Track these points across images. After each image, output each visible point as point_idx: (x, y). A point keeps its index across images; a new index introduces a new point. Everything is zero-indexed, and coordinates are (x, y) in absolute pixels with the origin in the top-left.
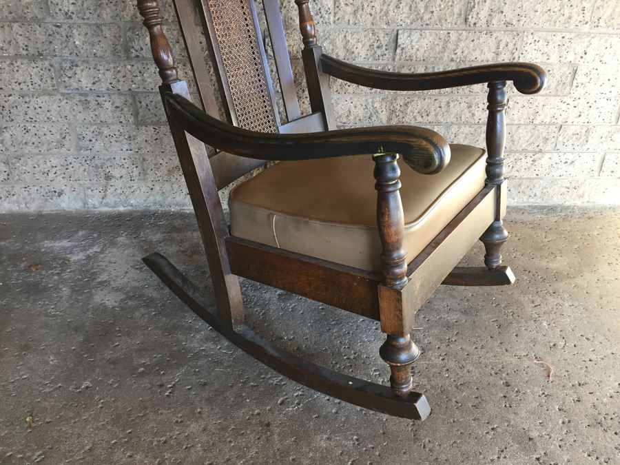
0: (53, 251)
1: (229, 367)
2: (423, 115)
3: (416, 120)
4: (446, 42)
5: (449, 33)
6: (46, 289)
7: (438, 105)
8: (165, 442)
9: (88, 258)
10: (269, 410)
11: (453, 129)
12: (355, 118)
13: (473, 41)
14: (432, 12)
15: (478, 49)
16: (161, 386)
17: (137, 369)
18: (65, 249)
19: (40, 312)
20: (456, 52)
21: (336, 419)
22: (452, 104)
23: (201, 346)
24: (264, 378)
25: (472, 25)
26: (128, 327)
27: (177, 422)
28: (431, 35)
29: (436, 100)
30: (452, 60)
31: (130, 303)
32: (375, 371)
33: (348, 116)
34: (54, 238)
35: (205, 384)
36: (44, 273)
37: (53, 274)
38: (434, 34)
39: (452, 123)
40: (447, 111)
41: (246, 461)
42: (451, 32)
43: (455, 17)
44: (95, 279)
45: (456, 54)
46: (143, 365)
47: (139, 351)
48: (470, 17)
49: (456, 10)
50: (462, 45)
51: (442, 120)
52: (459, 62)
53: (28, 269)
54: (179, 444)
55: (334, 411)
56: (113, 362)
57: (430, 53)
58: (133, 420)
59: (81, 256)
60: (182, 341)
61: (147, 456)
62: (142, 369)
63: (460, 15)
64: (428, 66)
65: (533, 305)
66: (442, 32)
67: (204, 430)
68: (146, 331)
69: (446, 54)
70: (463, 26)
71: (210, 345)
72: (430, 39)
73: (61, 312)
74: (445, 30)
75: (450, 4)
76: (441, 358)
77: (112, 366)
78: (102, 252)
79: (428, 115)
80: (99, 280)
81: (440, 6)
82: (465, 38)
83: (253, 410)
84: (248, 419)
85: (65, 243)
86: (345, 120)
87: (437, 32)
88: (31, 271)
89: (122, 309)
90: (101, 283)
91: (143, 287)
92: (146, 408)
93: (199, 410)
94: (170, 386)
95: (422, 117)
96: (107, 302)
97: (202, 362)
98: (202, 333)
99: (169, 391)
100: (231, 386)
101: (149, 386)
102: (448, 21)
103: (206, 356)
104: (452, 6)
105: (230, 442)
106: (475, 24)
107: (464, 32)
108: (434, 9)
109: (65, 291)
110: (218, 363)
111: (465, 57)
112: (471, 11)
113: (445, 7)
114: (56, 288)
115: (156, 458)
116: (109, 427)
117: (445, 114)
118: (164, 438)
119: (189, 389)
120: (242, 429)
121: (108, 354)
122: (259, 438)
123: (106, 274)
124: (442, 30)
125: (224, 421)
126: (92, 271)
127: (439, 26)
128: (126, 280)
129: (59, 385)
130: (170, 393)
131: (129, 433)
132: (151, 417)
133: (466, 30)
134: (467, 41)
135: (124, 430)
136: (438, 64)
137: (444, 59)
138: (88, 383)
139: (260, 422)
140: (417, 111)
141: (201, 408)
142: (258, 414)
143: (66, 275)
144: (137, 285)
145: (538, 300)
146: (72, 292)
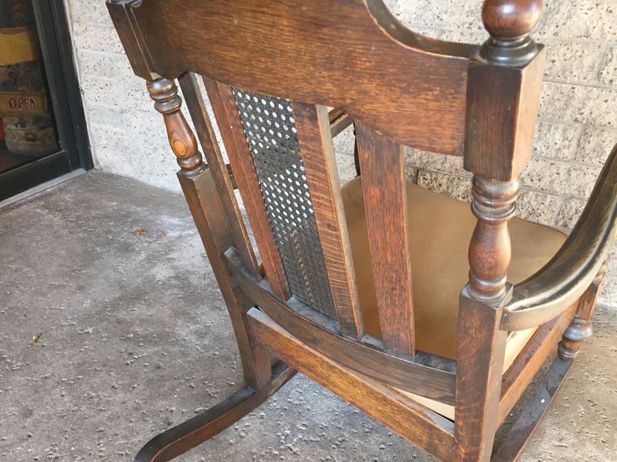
0: (162, 224)
1: (189, 362)
2: (534, 178)
3: (523, 182)
4: (570, 98)
5: (574, 88)
6: (133, 251)
7: (555, 171)
8: (92, 398)
9: (180, 237)
10: (183, 413)
11: (573, 204)
12: (451, 167)
13: (606, 101)
14: (554, 61)
15: (613, 113)
16: (131, 354)
17: (130, 333)
18: (172, 225)
19: (113, 266)
20: (582, 111)
21: (225, 449)
22: (574, 174)
23: (187, 336)
24: (205, 384)
25: (607, 82)
26: (154, 300)
27: (113, 387)
28: (550, 88)
29: (552, 164)
30: (576, 120)
31: (173, 282)
32: (304, 425)
33: (443, 163)
34: (173, 215)
35: (159, 368)
36: (142, 238)
37: (146, 242)
38: (553, 87)
39: (572, 197)
40: (566, 180)
41: (127, 443)
42: (577, 87)
43: (585, 70)
44: (168, 254)
45: (582, 114)
46: (135, 333)
47: (142, 321)
48: (604, 72)
49: (587, 61)
50: (590, 104)
51: (558, 190)
52: (587, 124)
53: (134, 233)
54: (98, 404)
55: (231, 441)
56: (119, 322)
57: (548, 109)
58: (89, 370)
59: (176, 234)
60: (177, 326)
61: (71, 401)
62: (132, 335)
63: (592, 68)
64: (544, 123)
65: (557, 443)
66: (564, 85)
67: (124, 403)
68: (161, 308)
69: (568, 112)
70: (595, 82)
71: (193, 338)
72: (549, 92)
73: (125, 271)
74: (570, 84)
75: (579, 54)
76: (382, 446)
77: (116, 324)
78: (191, 236)
79: (540, 180)
80: (170, 256)
81: (565, 55)
82: (595, 96)
83: (171, 406)
84: (161, 411)
85: (176, 221)
86: (439, 166)
87: (559, 85)
88: (135, 235)
89: (164, 283)
90: (168, 259)
91: (194, 273)
92: (105, 366)
93: (136, 386)
94: (136, 357)
95: (532, 180)
96: (159, 274)
97: (176, 349)
98: (198, 326)
99: (132, 361)
100: (175, 379)
101: (123, 350)
102: (575, 73)
103: (182, 346)
104: (580, 56)
105: (131, 422)
106: (611, 81)
107: (595, 89)
108: (556, 58)
109: (143, 256)
110: (184, 355)
111: (594, 120)
112: (606, 64)
113: (571, 57)
114: (139, 253)
115: (75, 405)
116: (71, 368)
117: (563, 183)
118: (94, 394)
119: (145, 366)
120: (148, 416)
121: (122, 314)
122: (153, 431)
123: (179, 253)
124: (565, 83)
125: (144, 403)
126: (173, 248)
127: (562, 78)
128: (187, 262)
129: (75, 323)
130: (131, 362)
131: (79, 379)
132: (102, 374)
133: (598, 88)
134: (598, 101)
135: (77, 375)
136: (557, 123)
137: (565, 119)
138: (90, 330)
139: (167, 418)
140: (527, 173)
141: (138, 385)
142: (171, 411)
143: (154, 246)
144: (191, 269)
145: (571, 441)
146: (145, 259)
